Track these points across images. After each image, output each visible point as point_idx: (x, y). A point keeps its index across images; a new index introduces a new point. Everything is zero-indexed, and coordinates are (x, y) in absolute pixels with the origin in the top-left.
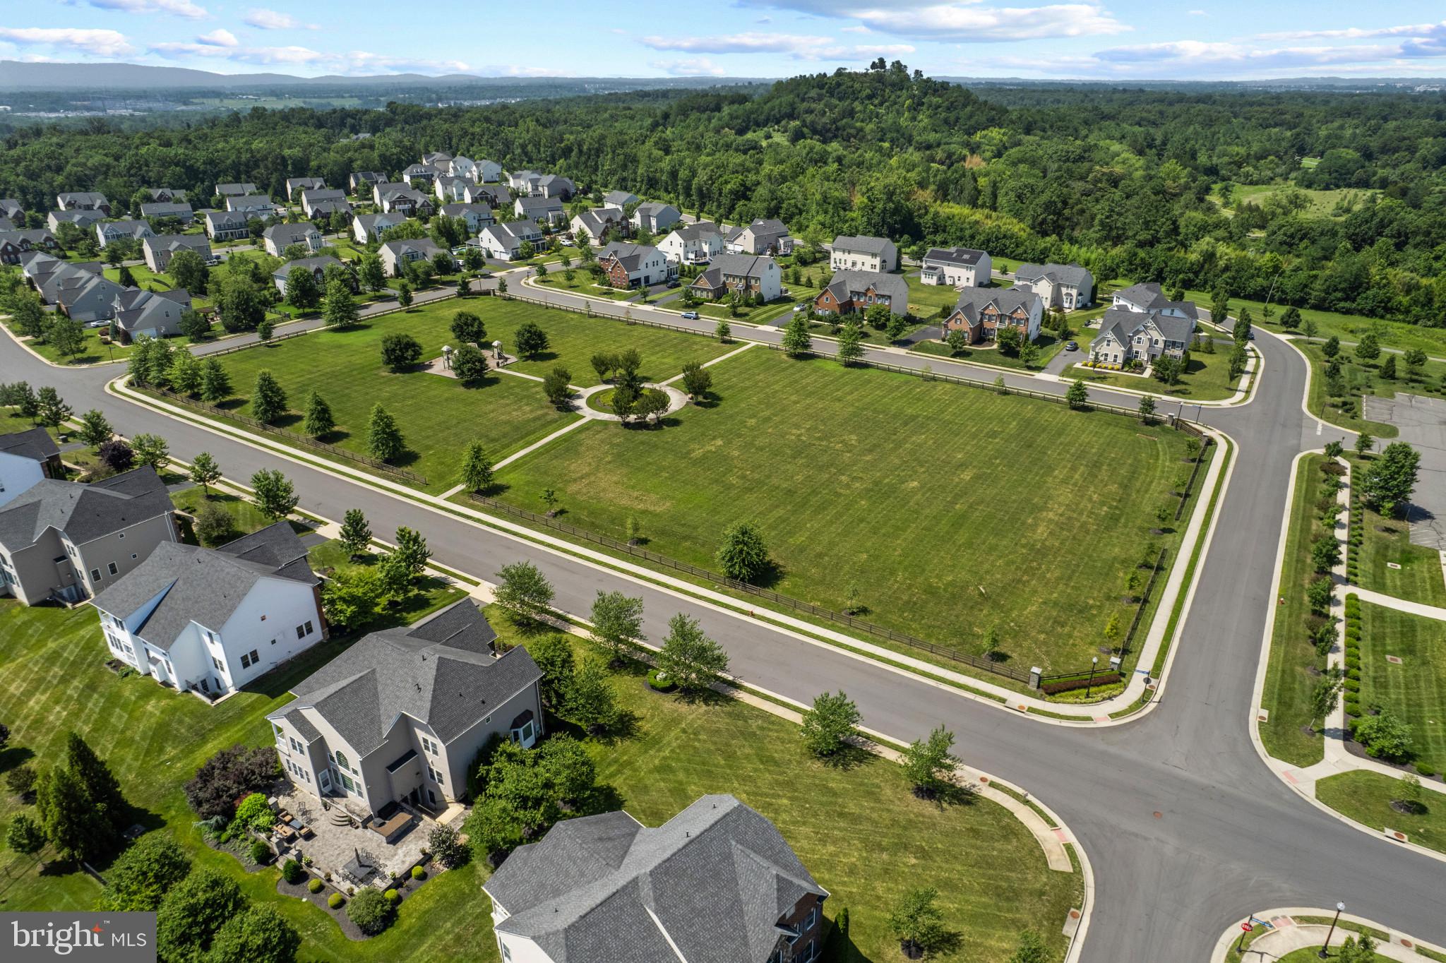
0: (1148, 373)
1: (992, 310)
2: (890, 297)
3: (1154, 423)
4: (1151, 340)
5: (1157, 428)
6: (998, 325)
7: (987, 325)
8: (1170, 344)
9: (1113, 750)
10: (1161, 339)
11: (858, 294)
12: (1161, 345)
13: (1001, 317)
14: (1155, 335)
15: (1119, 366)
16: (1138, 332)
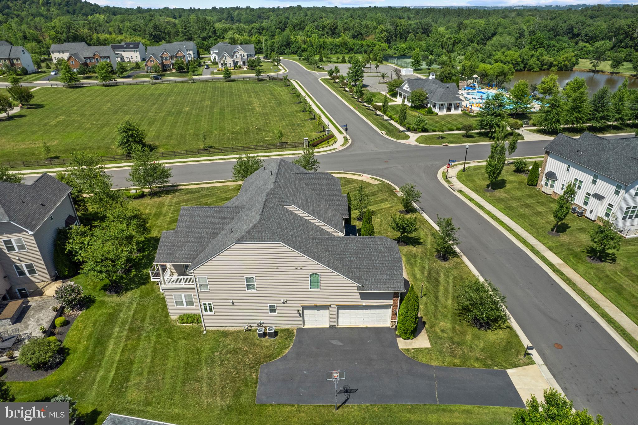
0: (245, 68)
1: (166, 55)
2: (109, 57)
3: (261, 80)
4: (241, 55)
5: (264, 81)
6: (171, 61)
7: (165, 62)
8: (249, 55)
9: (353, 153)
10: (245, 54)
11: (89, 58)
12: (246, 57)
13: (172, 57)
14: (242, 52)
15: (233, 68)
16: (235, 53)
